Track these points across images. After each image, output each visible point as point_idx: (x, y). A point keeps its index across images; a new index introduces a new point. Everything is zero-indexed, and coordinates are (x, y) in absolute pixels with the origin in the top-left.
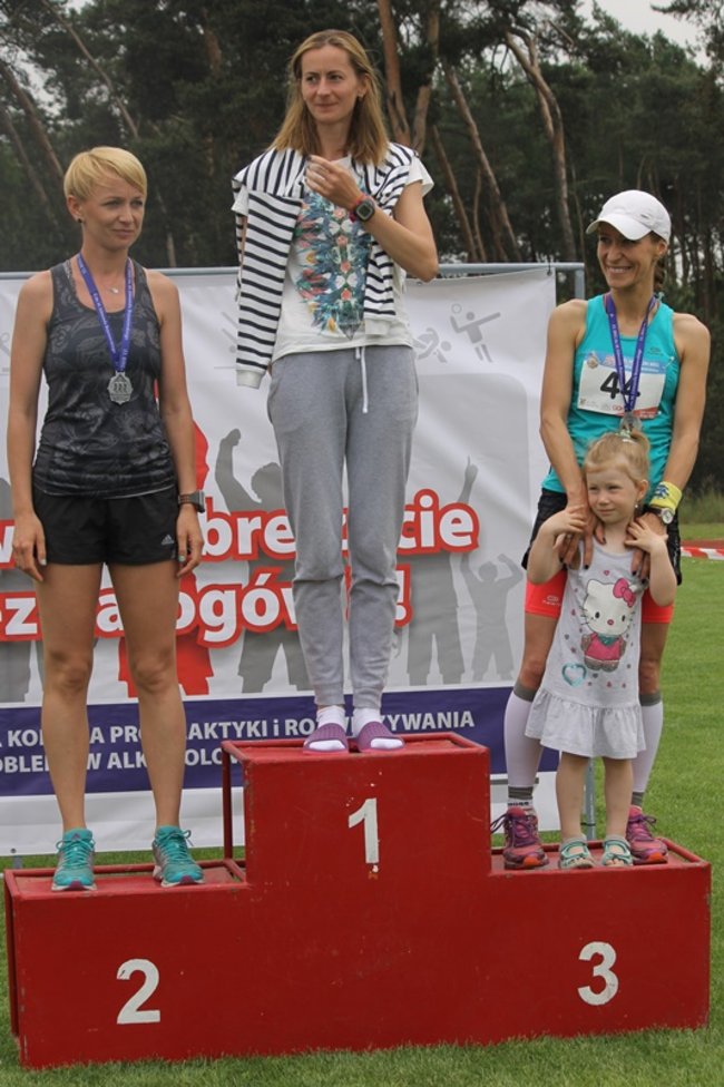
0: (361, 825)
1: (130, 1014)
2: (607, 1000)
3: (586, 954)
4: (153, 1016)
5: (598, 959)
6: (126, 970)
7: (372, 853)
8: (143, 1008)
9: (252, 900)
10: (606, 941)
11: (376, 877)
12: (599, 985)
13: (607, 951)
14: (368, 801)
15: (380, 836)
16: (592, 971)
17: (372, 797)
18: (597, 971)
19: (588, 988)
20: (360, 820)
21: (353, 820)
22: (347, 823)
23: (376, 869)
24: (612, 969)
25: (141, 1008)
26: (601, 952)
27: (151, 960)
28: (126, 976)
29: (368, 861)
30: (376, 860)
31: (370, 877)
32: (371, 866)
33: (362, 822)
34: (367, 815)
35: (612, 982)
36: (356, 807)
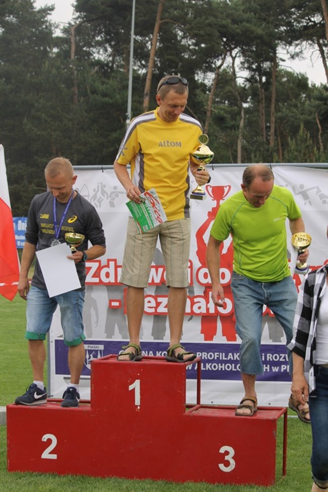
0: (134, 390)
1: (46, 455)
2: (231, 470)
3: (222, 450)
4: (54, 457)
5: (227, 453)
6: (45, 438)
7: (138, 401)
8: (51, 453)
9: (92, 415)
10: (230, 446)
11: (139, 411)
12: (227, 464)
13: (230, 449)
14: (137, 381)
15: (141, 395)
16: (224, 458)
17: (138, 379)
18: (227, 458)
19: (223, 465)
20: (133, 388)
21: (131, 387)
22: (128, 389)
23: (139, 408)
24: (233, 458)
25: (50, 453)
26: (228, 450)
27: (54, 435)
28: (45, 440)
29: (136, 404)
30: (139, 404)
31: (137, 410)
32: (137, 406)
33: (134, 389)
34: (136, 386)
35: (233, 462)
36: (132, 382)
